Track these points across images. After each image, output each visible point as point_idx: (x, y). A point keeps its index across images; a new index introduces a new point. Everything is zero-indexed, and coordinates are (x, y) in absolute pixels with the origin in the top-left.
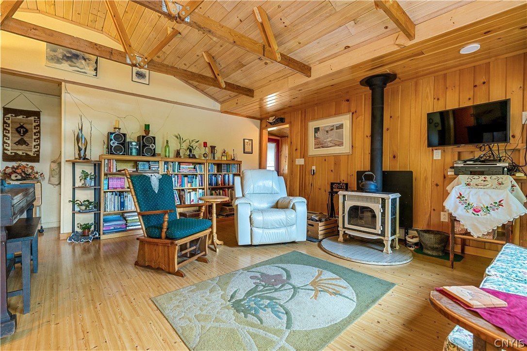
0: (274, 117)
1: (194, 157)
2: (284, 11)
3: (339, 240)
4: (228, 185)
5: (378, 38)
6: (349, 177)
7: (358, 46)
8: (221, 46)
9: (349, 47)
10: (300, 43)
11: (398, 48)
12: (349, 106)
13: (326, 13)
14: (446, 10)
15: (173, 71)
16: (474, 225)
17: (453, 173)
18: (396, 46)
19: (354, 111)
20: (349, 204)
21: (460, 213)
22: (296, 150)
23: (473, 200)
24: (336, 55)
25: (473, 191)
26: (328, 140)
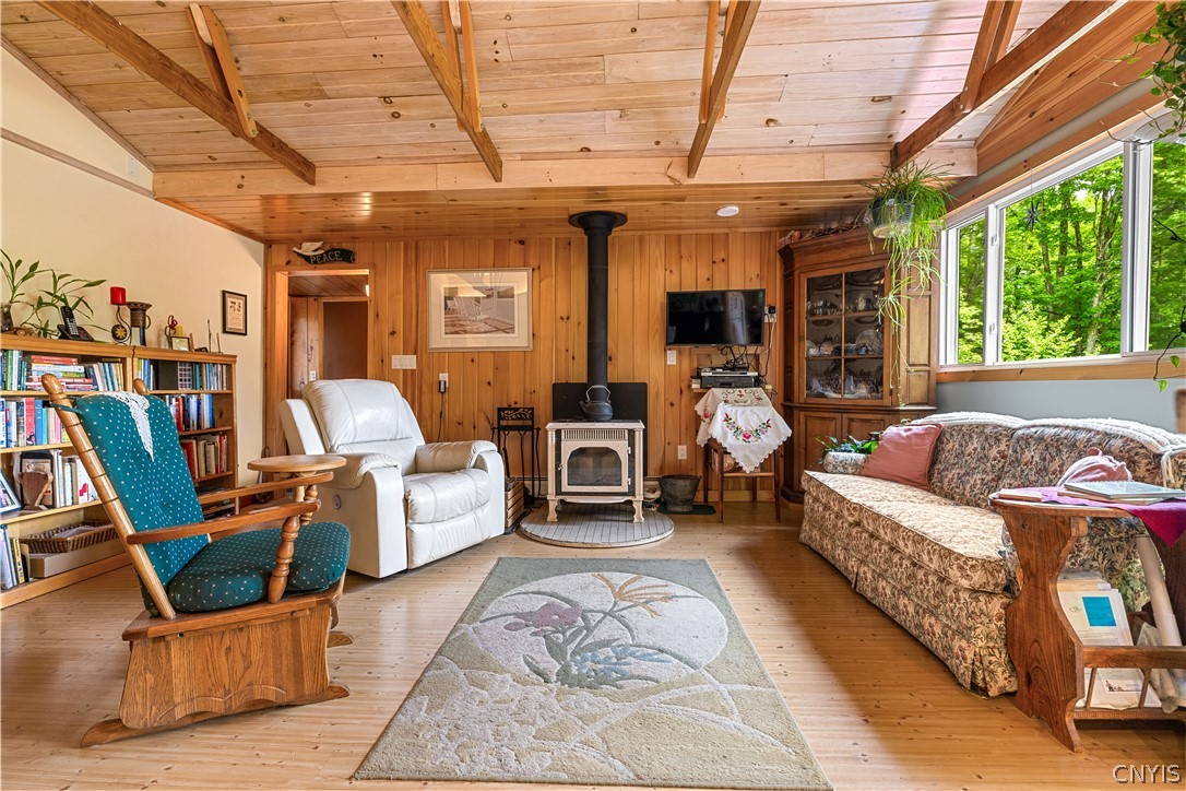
0: (319, 244)
1: (83, 336)
2: (513, 31)
3: (549, 519)
4: (199, 427)
5: (641, 154)
6: (528, 395)
7: (606, 154)
8: (282, 20)
9: (589, 150)
10: (504, 106)
11: (669, 183)
12: (525, 255)
13: (587, 76)
14: (733, 151)
15: (102, 26)
16: (746, 456)
17: (698, 386)
18: (668, 180)
19: (536, 266)
20: (569, 447)
21: (730, 441)
22: (393, 333)
23: (741, 423)
24: (563, 155)
25: (740, 410)
26: (479, 317)
